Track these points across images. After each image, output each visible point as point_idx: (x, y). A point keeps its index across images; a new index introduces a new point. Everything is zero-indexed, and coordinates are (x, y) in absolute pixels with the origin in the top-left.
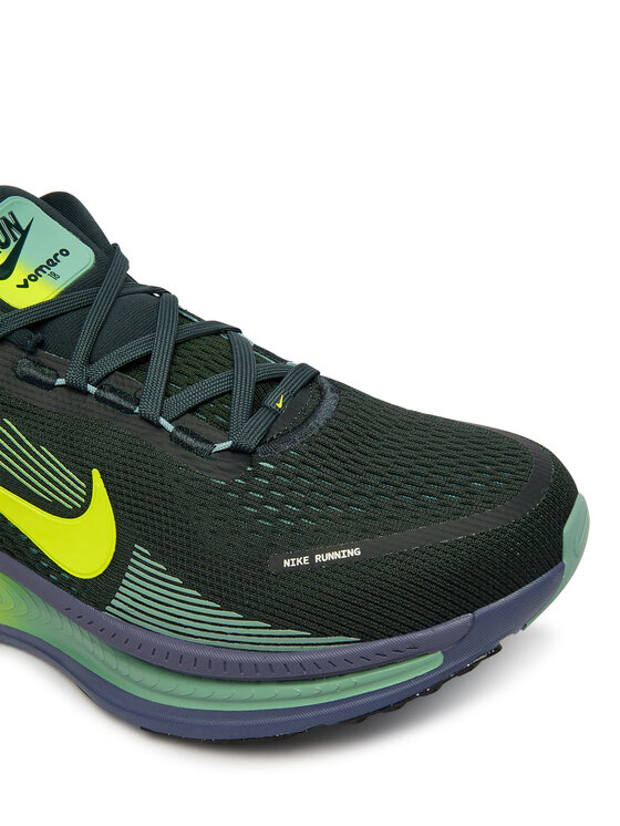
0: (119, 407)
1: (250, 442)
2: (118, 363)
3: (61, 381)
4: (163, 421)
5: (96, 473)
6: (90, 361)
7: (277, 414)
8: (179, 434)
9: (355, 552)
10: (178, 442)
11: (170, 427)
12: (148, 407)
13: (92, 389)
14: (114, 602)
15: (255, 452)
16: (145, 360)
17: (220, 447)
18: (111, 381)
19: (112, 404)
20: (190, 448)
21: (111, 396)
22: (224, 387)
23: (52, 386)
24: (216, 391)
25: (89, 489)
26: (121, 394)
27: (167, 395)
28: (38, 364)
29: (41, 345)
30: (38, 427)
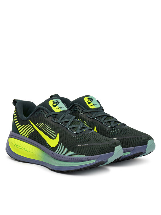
0: (63, 126)
1: (78, 132)
2: (65, 121)
3: (57, 122)
4: (68, 128)
5: (58, 134)
6: (61, 120)
7: (83, 131)
8: (70, 130)
9: (87, 145)
10: (70, 131)
11: (69, 129)
12: (67, 126)
13: (60, 123)
14: (56, 150)
15: (79, 134)
16: (68, 121)
17: (74, 133)
18: (63, 123)
19: (62, 126)
20: (71, 132)
21: (63, 125)
22: (77, 126)
23: (55, 122)
24: (76, 126)
25: (57, 136)
26: (64, 125)
27: (70, 126)
28: (54, 119)
29: (55, 117)
30: (53, 127)
